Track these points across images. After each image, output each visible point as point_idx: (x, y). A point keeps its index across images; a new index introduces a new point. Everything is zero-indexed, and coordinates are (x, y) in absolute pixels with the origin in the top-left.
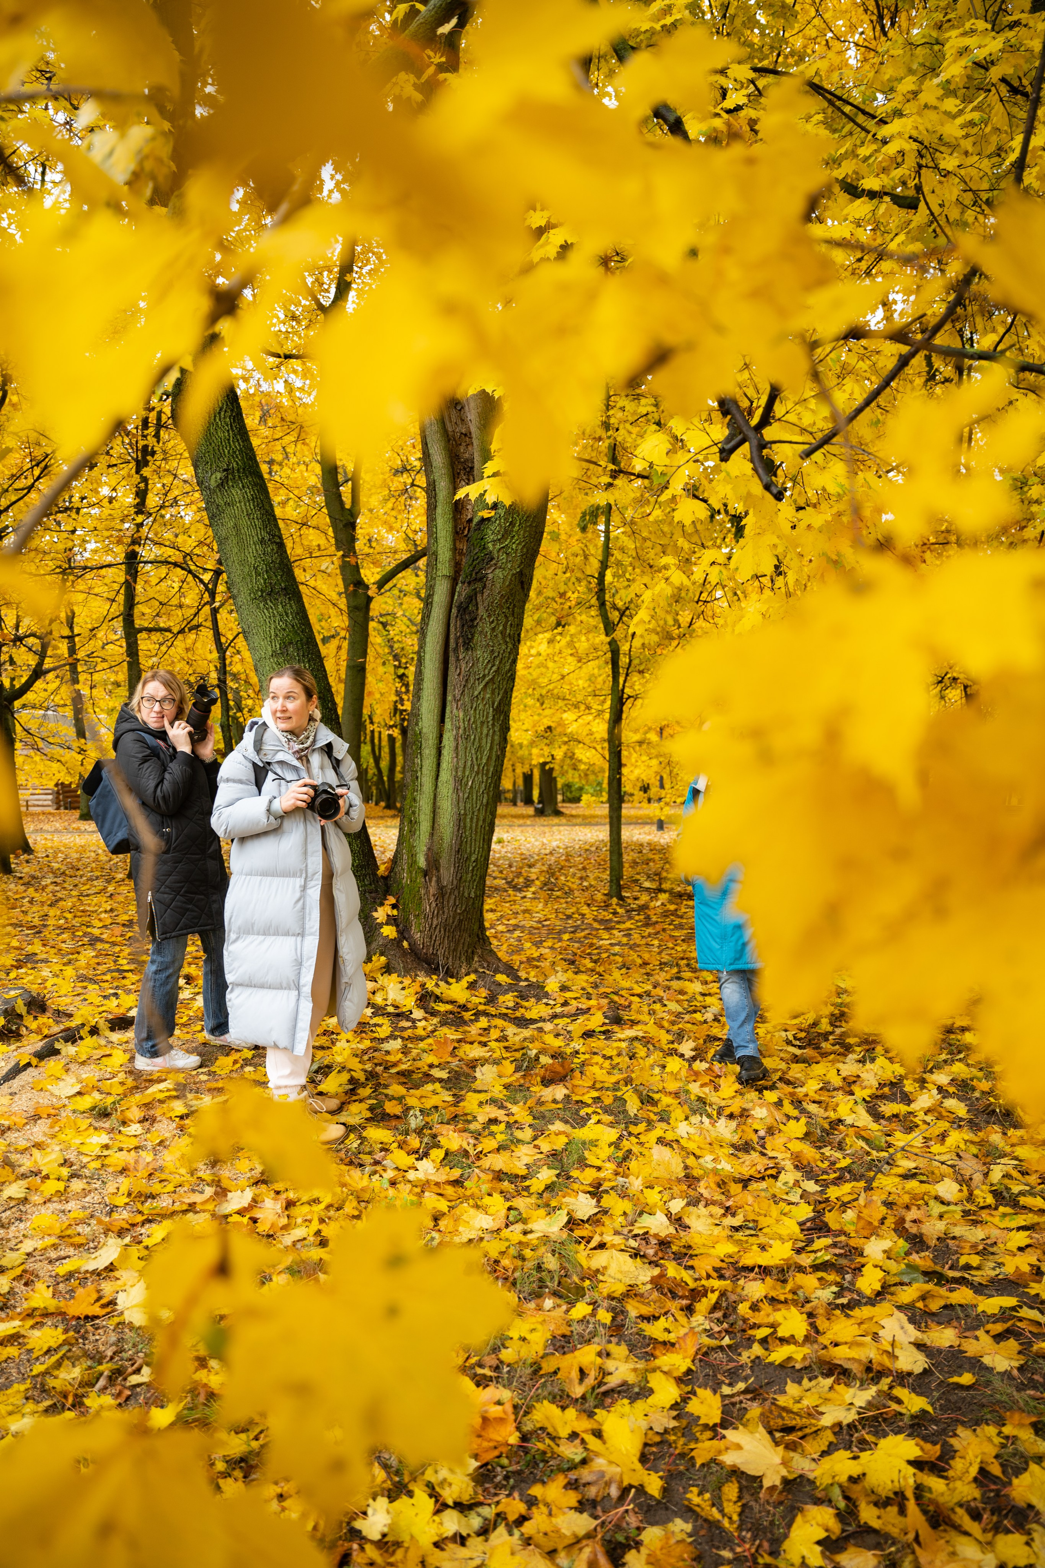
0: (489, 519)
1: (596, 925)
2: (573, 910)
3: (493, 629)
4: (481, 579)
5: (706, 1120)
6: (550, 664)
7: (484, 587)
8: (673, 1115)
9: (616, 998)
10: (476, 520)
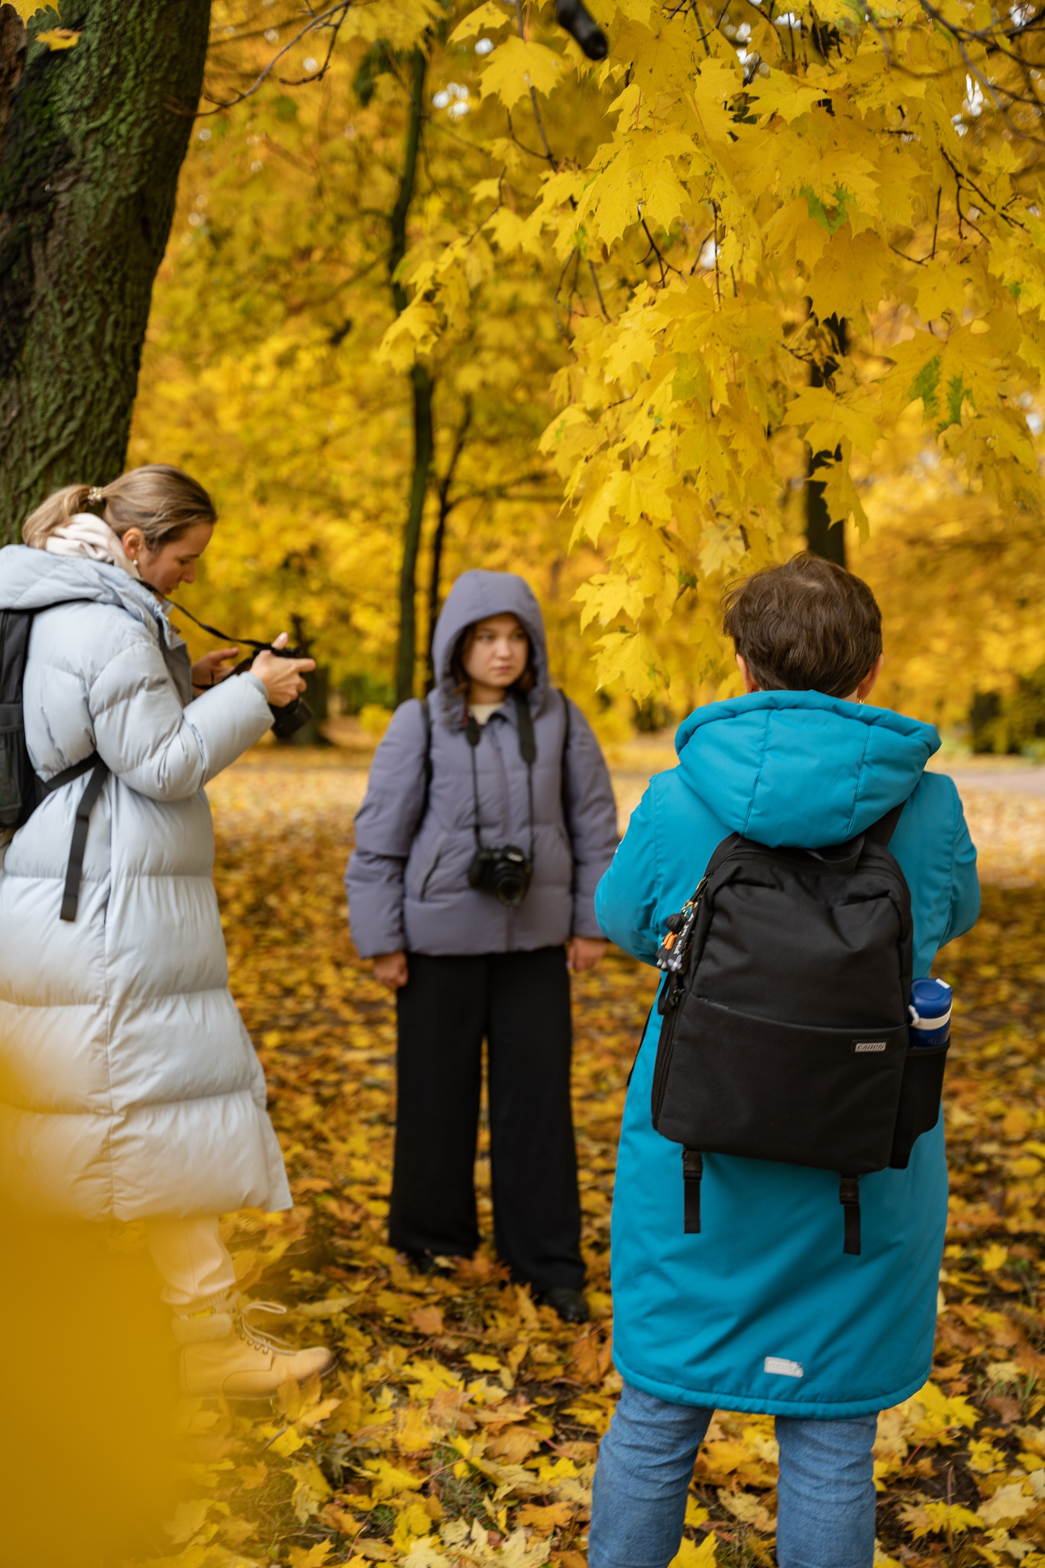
0: (63, 54)
1: (347, 1013)
2: (301, 974)
3: (71, 331)
4: (40, 206)
5: (480, 1533)
6: (299, 412)
7: (50, 225)
8: (401, 1522)
9: (332, 1205)
10: (33, 54)
